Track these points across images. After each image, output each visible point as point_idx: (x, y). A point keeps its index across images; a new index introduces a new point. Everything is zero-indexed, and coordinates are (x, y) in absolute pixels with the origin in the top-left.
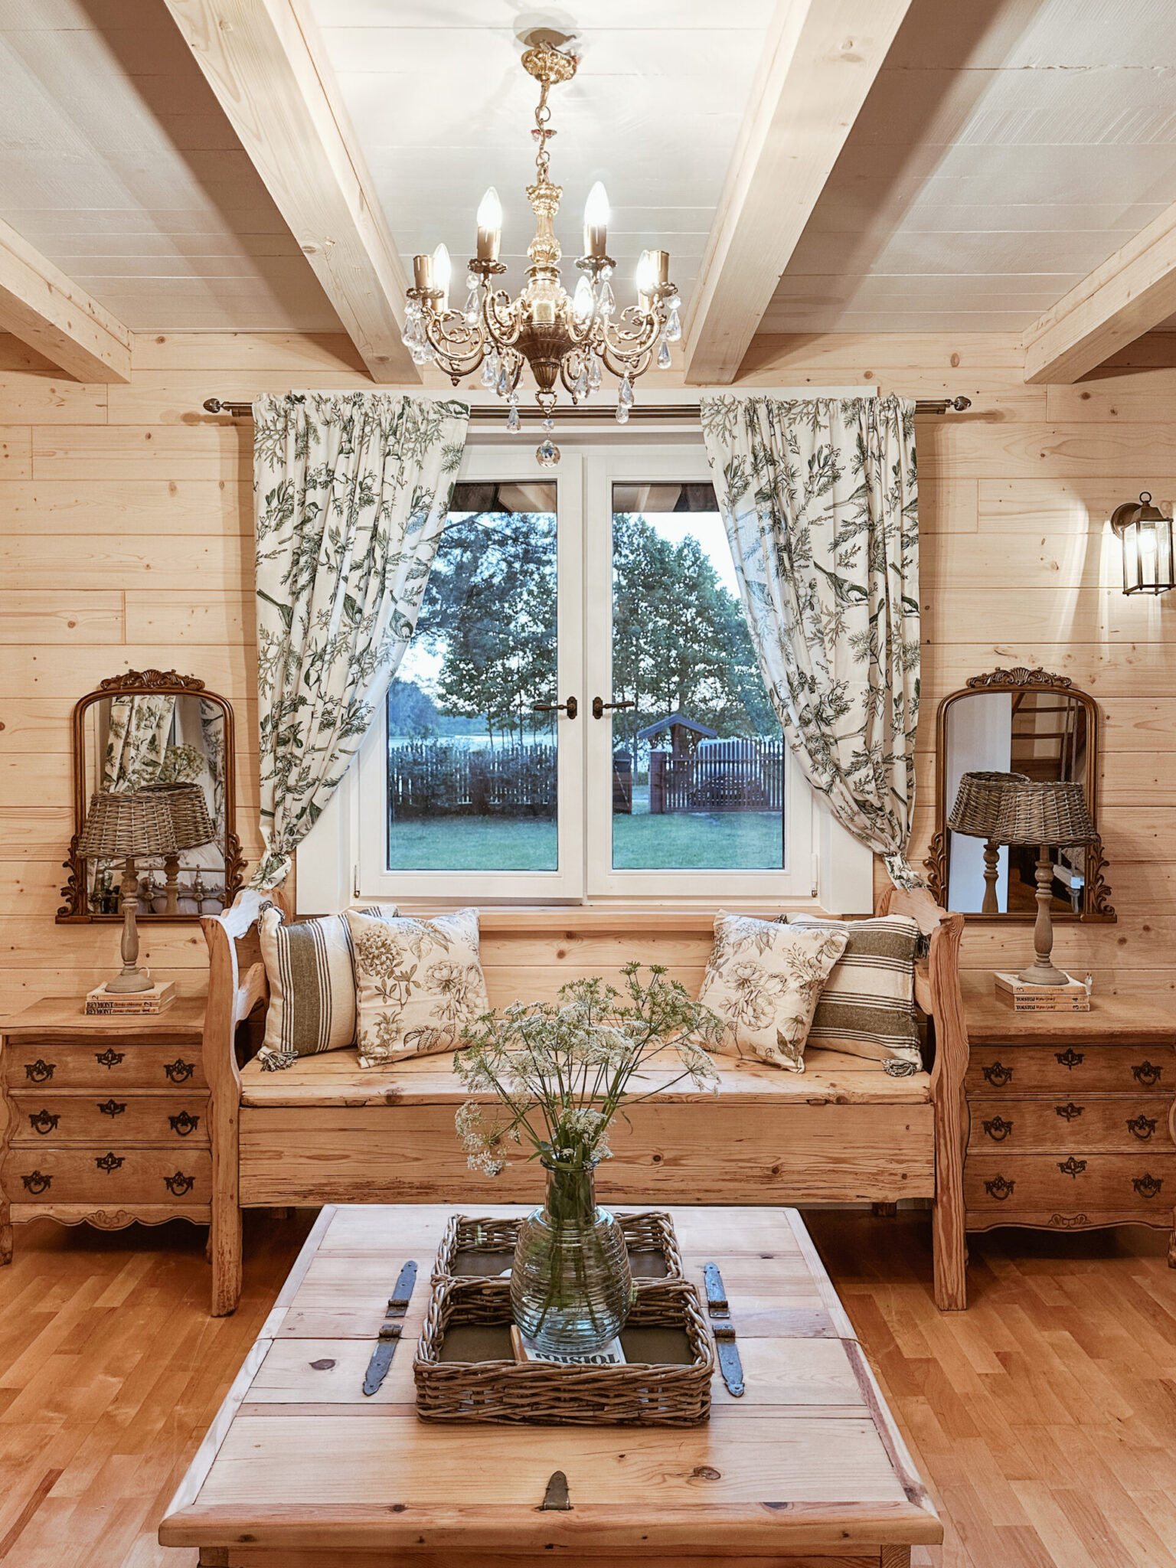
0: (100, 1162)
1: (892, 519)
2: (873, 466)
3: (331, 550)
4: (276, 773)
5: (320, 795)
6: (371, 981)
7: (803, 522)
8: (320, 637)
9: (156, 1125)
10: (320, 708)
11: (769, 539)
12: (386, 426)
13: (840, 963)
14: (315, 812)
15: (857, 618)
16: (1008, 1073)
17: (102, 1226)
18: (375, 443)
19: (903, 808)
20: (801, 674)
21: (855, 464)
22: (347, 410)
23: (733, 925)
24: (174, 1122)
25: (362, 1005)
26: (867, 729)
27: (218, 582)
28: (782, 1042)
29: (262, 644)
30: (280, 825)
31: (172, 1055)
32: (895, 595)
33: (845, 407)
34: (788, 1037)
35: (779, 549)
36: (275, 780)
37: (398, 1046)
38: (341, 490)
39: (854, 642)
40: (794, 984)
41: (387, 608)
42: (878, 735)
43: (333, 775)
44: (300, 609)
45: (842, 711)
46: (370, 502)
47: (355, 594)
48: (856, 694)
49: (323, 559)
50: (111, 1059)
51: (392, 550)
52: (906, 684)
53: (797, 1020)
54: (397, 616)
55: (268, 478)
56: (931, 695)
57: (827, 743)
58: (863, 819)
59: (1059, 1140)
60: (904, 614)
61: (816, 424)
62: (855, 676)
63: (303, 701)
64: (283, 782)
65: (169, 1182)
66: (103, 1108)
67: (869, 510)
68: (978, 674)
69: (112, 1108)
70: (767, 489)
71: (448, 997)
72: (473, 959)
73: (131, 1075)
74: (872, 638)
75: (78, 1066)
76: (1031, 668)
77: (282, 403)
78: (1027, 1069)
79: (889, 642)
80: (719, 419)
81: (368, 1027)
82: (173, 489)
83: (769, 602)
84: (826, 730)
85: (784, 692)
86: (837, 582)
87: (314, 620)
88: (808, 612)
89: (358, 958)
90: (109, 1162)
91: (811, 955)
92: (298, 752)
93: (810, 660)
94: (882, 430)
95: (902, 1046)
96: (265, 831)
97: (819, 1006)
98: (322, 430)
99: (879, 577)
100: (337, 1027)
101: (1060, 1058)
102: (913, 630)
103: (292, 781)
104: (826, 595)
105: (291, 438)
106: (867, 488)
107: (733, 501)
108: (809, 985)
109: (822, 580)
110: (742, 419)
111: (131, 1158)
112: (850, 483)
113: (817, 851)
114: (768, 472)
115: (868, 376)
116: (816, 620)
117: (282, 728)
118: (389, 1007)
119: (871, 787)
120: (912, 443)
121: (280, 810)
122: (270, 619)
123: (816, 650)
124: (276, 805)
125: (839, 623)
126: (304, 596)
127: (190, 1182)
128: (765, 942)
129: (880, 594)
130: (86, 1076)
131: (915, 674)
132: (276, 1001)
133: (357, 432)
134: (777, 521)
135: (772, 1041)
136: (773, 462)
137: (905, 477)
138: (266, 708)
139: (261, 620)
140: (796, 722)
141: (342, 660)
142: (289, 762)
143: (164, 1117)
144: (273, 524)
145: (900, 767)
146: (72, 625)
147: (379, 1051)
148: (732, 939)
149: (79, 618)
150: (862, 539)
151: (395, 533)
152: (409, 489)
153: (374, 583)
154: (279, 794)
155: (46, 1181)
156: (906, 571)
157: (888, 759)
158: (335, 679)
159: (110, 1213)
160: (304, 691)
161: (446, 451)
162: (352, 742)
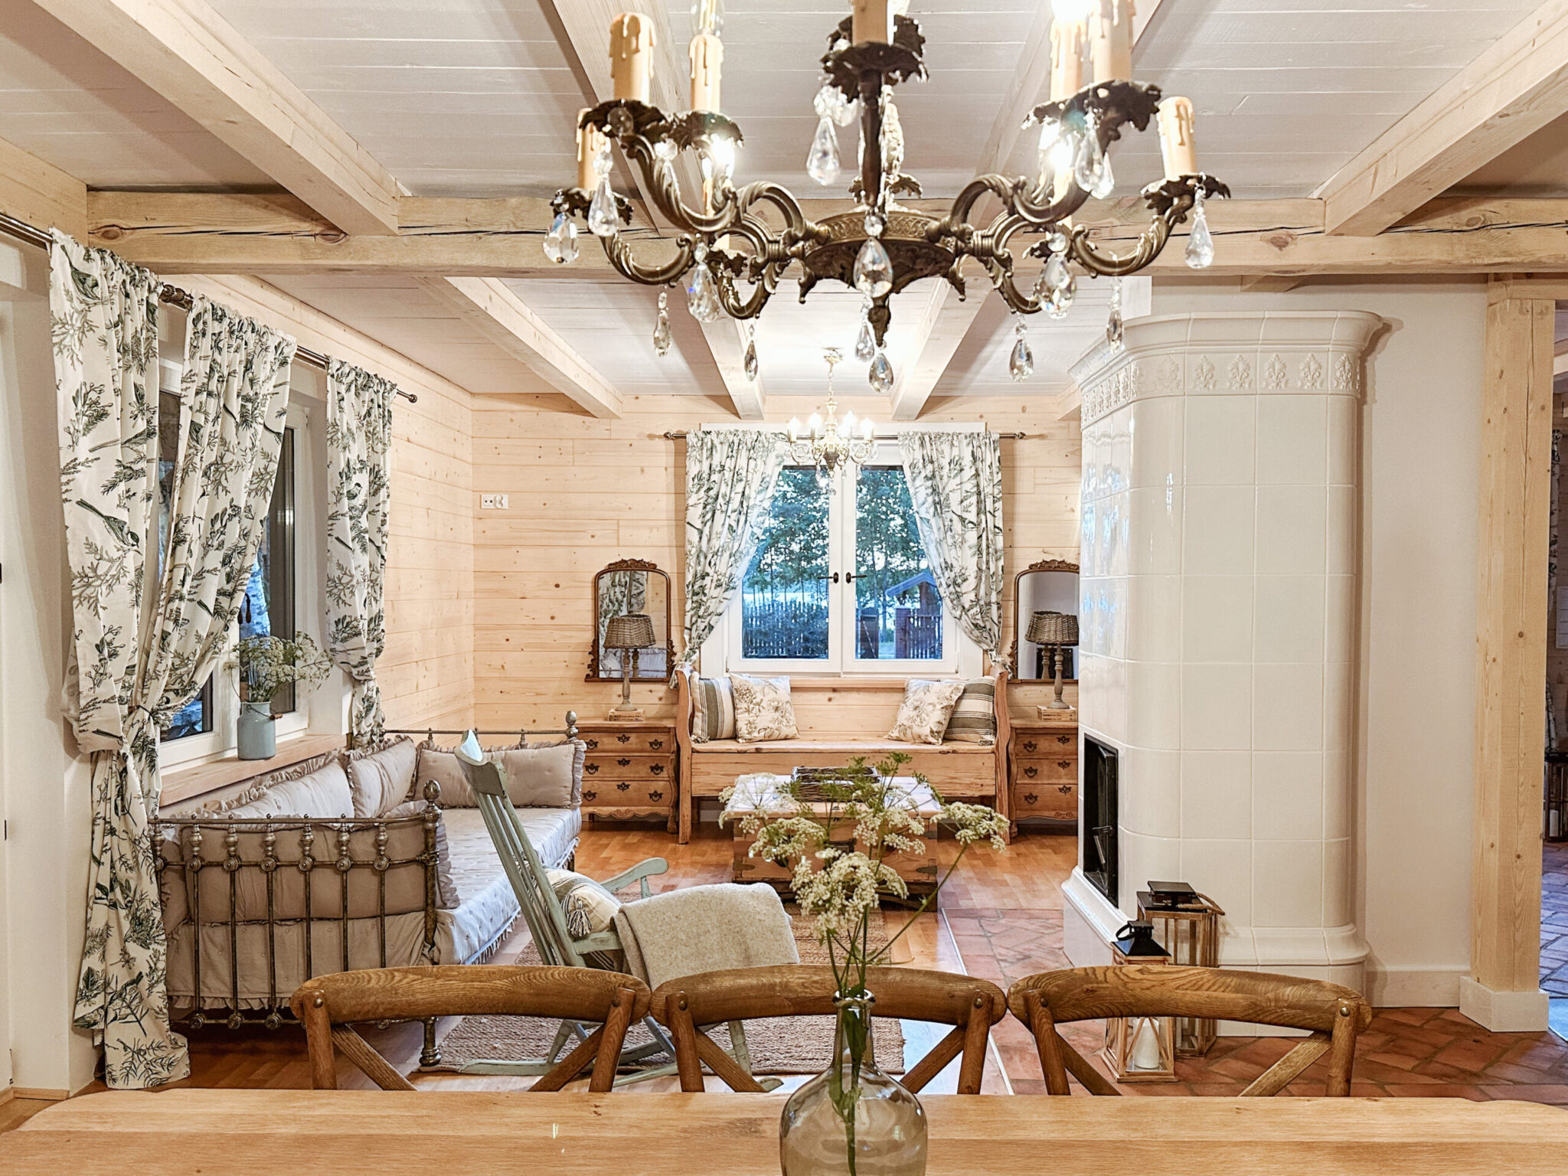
0: (619, 787)
1: (989, 490)
2: (979, 464)
3: (722, 503)
4: (692, 609)
5: (714, 620)
6: (742, 705)
7: (947, 490)
8: (716, 544)
9: (644, 771)
10: (715, 578)
11: (930, 499)
12: (749, 445)
13: (960, 698)
14: (711, 628)
15: (972, 536)
16: (1035, 746)
17: (619, 816)
18: (744, 454)
19: (996, 628)
20: (946, 563)
21: (970, 464)
22: (731, 438)
23: (914, 684)
24: (652, 769)
25: (738, 717)
26: (977, 587)
27: (664, 516)
28: (932, 732)
29: (689, 547)
30: (694, 634)
31: (652, 737)
32: (990, 525)
33: (966, 437)
34: (935, 730)
35: (935, 503)
36: (692, 612)
37: (755, 734)
38: (728, 475)
39: (970, 548)
40: (939, 707)
41: (748, 530)
42: (982, 593)
43: (720, 611)
44: (706, 531)
45: (965, 580)
46: (741, 480)
47: (734, 524)
48: (971, 573)
49: (718, 507)
50: (624, 739)
51: (751, 503)
52: (997, 568)
53: (940, 723)
54: (753, 534)
55: (693, 469)
56: (1012, 573)
57: (959, 596)
58: (976, 633)
59: (1060, 778)
60: (995, 534)
61: (952, 445)
62: (971, 564)
63: (708, 574)
64: (696, 613)
65: (651, 795)
66: (620, 762)
67: (978, 485)
68: (1034, 562)
69: (624, 762)
70: (929, 475)
71: (777, 715)
72: (788, 698)
73: (634, 747)
74: (979, 546)
75: (609, 742)
76: (1060, 559)
77: (701, 435)
78: (1044, 744)
79: (988, 547)
80: (907, 442)
81: (742, 725)
82: (642, 471)
83: (931, 527)
84: (958, 589)
85: (939, 571)
86: (962, 520)
87: (714, 536)
88: (949, 533)
89: (735, 695)
90: (623, 787)
91: (948, 695)
92: (704, 599)
93: (951, 556)
94: (983, 447)
95: (986, 734)
96: (687, 638)
97: (951, 719)
98: (719, 446)
99: (983, 517)
100: (726, 728)
101: (1059, 740)
102: (1000, 542)
103: (701, 613)
104: (957, 526)
105: (705, 451)
106: (977, 475)
107: (914, 480)
108: (946, 707)
109: (956, 519)
110: (918, 442)
111: (633, 785)
112: (969, 472)
113: (958, 650)
114: (930, 467)
115: (981, 417)
116: (953, 537)
117: (696, 587)
118: (751, 717)
119: (979, 617)
120: (998, 453)
121: (694, 627)
122: (692, 535)
123: (953, 551)
124: (692, 625)
125: (963, 538)
126: (709, 524)
127: (660, 795)
128: (927, 689)
129: (983, 525)
130: (613, 747)
131: (1001, 563)
132: (698, 714)
133: (736, 447)
134: (935, 490)
135: (928, 732)
136: (932, 462)
137: (995, 469)
138: (689, 578)
139: (688, 536)
140: (945, 586)
141: (726, 555)
142: (700, 604)
143: (648, 766)
144: (695, 490)
145: (994, 607)
146: (593, 536)
147: (748, 736)
148: (913, 689)
149: (597, 533)
150: (974, 499)
151: (753, 495)
152: (759, 474)
153: (742, 518)
154: (694, 619)
155: (594, 795)
156: (996, 514)
157: (989, 604)
158: (723, 564)
159: (623, 811)
160: (708, 570)
161: (777, 457)
162: (729, 594)
